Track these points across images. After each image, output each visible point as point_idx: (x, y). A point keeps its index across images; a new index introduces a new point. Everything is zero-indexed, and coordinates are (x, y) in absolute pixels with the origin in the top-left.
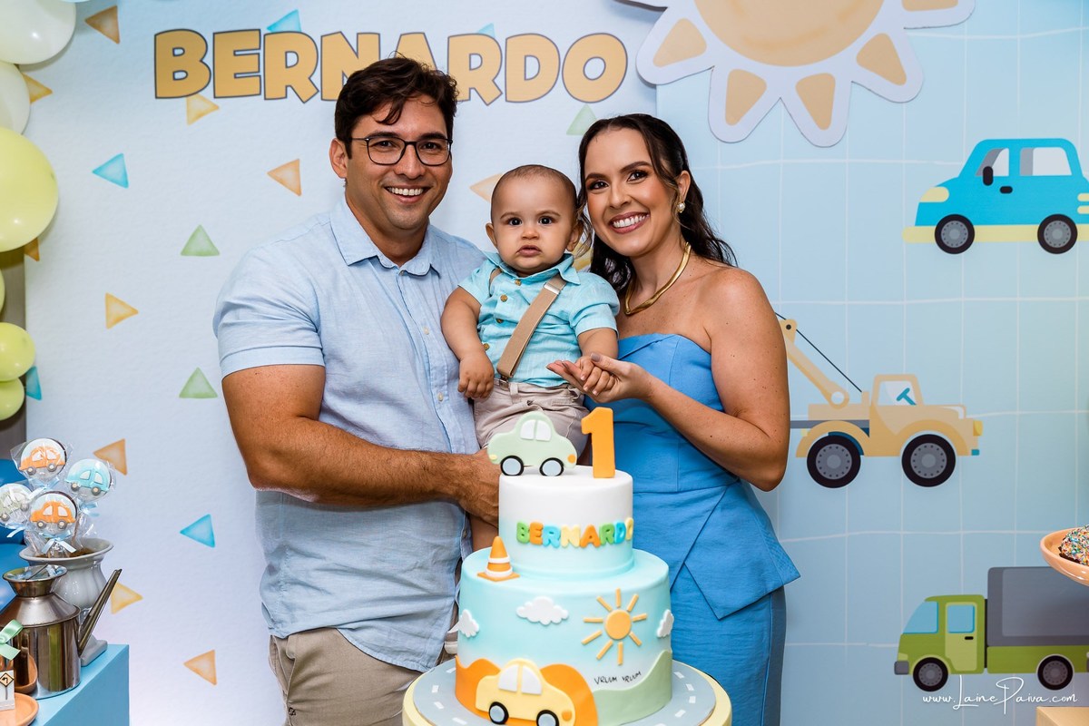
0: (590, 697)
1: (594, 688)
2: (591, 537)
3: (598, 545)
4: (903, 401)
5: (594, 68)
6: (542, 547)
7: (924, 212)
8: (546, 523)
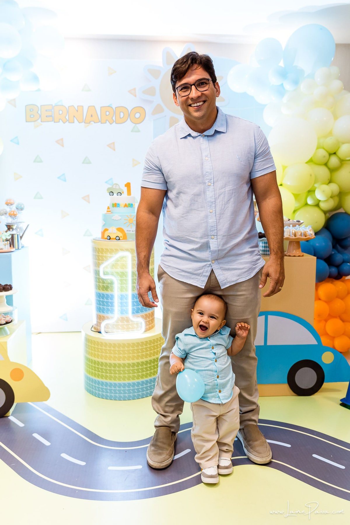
1: (126, 232)
5: (138, 115)
8: (117, 202)
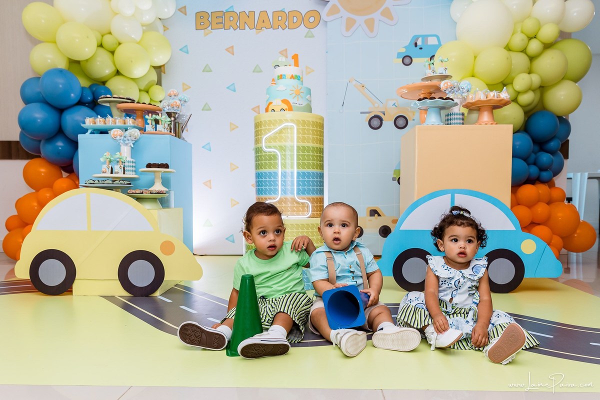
0: (291, 106)
1: (292, 104)
3: (294, 79)
4: (394, 106)
5: (312, 20)
7: (399, 54)
8: (282, 73)
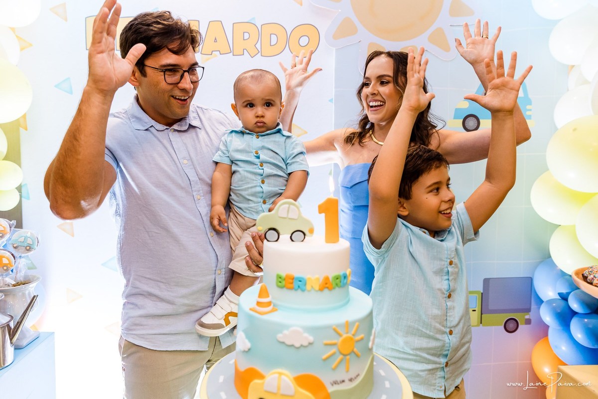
0: (328, 396)
2: (326, 284)
6: (293, 290)
